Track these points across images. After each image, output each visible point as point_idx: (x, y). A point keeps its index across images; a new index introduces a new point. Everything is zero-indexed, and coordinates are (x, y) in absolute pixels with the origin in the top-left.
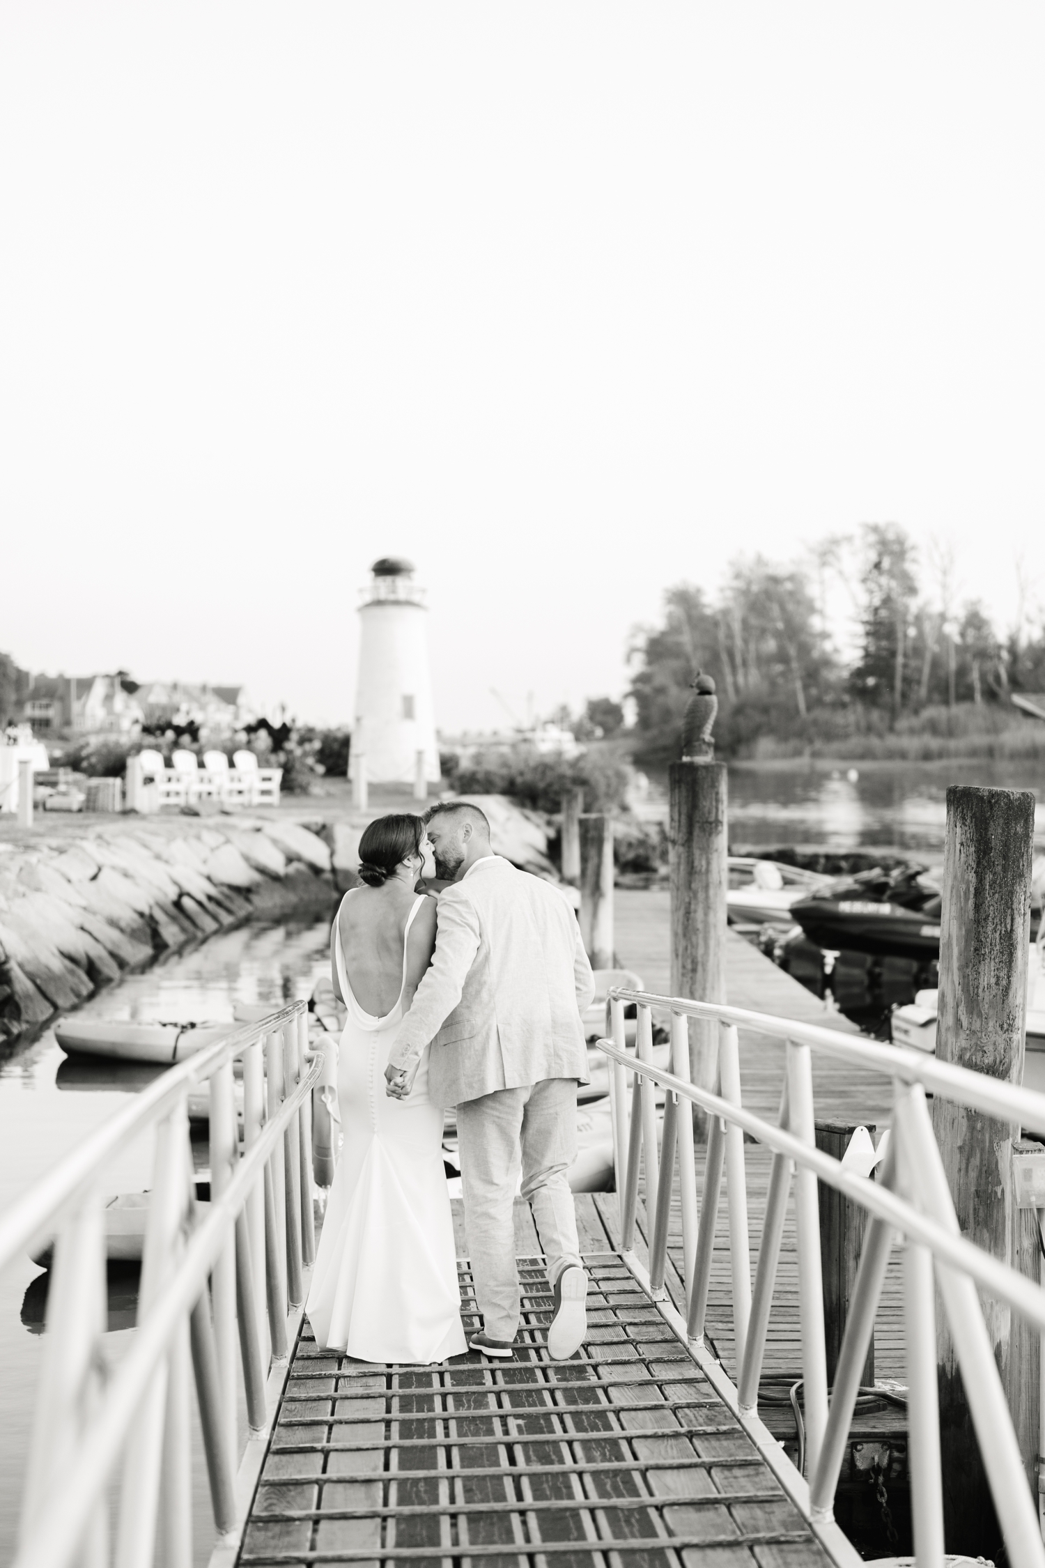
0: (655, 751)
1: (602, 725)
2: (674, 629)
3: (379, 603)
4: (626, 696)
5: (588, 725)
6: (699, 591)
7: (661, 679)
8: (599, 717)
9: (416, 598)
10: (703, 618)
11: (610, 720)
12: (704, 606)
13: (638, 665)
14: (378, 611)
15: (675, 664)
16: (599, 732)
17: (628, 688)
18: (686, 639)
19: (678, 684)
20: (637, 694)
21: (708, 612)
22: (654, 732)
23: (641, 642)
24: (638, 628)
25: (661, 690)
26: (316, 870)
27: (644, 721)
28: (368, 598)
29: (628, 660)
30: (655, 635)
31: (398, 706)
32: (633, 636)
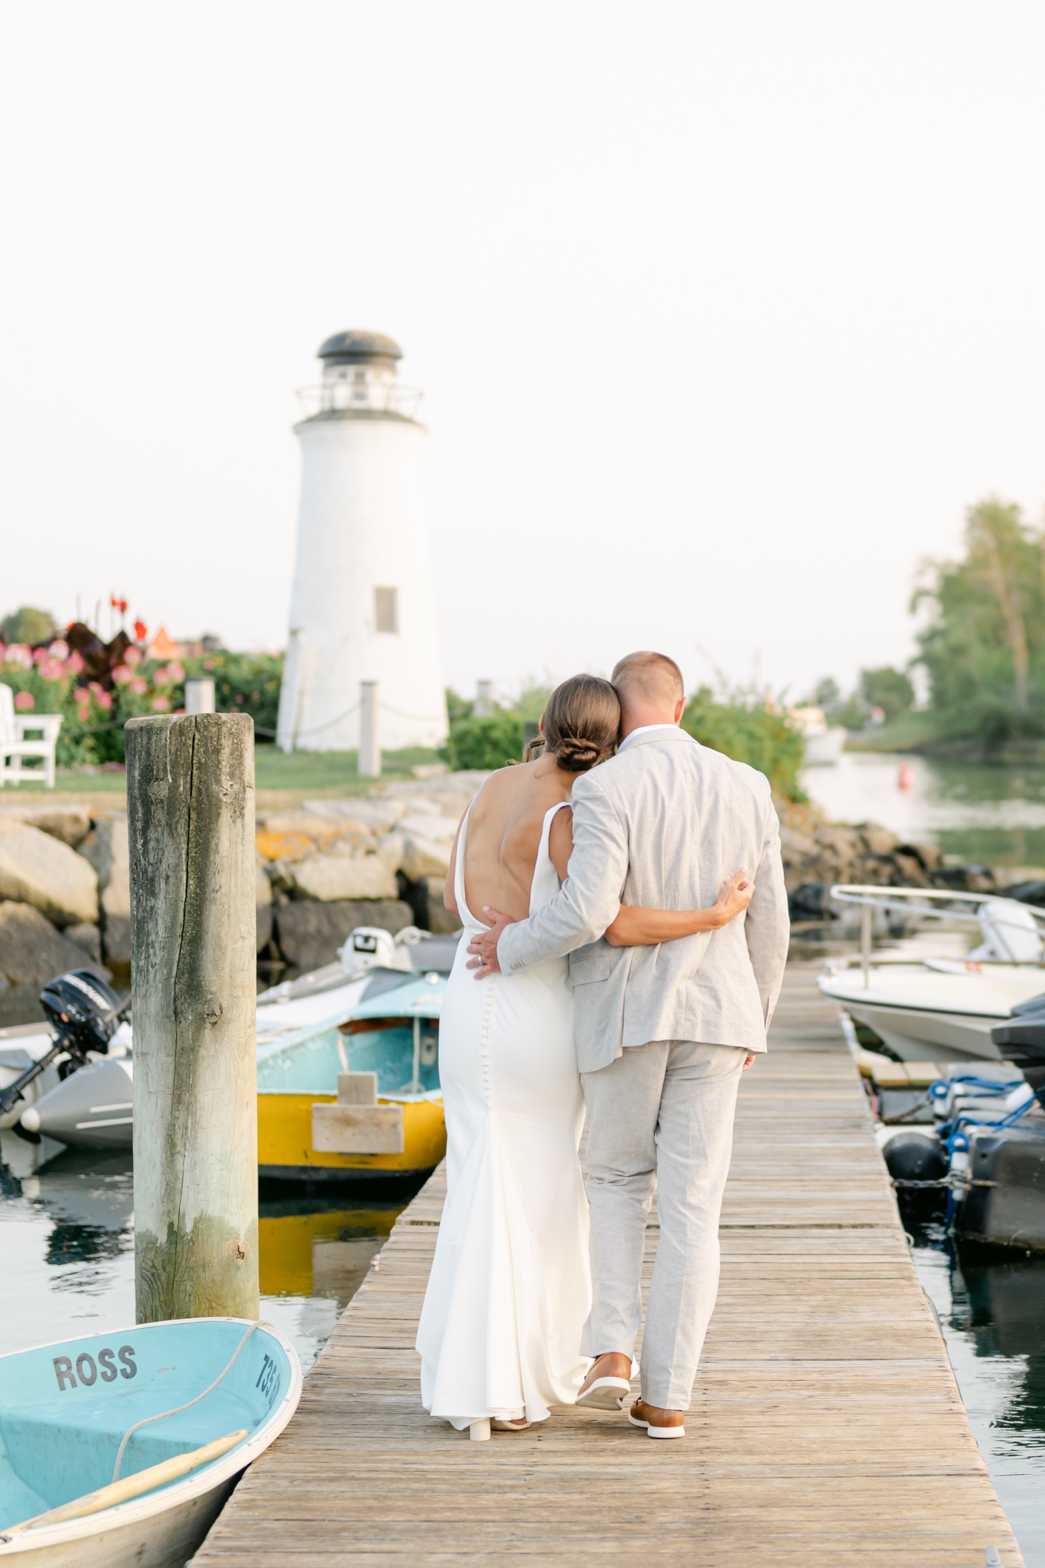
0: (951, 738)
1: (883, 706)
2: (977, 561)
3: (332, 415)
4: (913, 663)
5: (863, 707)
6: (1014, 508)
7: (960, 635)
8: (879, 695)
9: (405, 409)
10: (1020, 547)
11: (894, 699)
12: (1024, 529)
13: (929, 614)
14: (329, 430)
15: (977, 612)
16: (878, 716)
17: (914, 650)
18: (996, 577)
19: (985, 641)
20: (928, 659)
21: (1030, 538)
22: (951, 712)
23: (930, 581)
24: (927, 563)
25: (958, 651)
26: (61, 921)
27: (939, 697)
28: (314, 408)
29: (913, 607)
30: (952, 571)
31: (367, 608)
32: (920, 572)
